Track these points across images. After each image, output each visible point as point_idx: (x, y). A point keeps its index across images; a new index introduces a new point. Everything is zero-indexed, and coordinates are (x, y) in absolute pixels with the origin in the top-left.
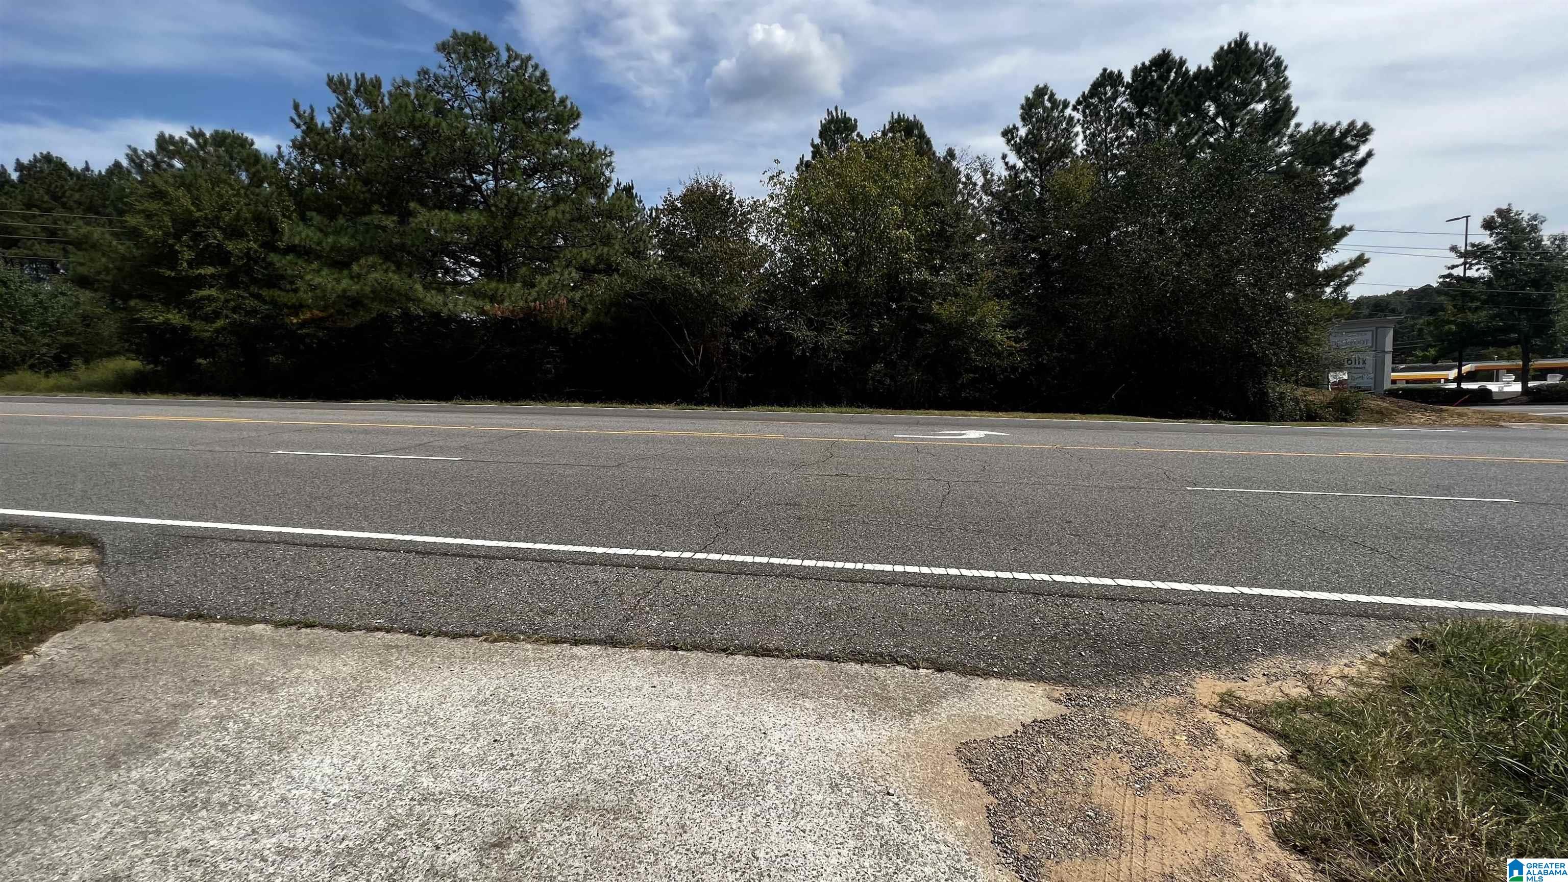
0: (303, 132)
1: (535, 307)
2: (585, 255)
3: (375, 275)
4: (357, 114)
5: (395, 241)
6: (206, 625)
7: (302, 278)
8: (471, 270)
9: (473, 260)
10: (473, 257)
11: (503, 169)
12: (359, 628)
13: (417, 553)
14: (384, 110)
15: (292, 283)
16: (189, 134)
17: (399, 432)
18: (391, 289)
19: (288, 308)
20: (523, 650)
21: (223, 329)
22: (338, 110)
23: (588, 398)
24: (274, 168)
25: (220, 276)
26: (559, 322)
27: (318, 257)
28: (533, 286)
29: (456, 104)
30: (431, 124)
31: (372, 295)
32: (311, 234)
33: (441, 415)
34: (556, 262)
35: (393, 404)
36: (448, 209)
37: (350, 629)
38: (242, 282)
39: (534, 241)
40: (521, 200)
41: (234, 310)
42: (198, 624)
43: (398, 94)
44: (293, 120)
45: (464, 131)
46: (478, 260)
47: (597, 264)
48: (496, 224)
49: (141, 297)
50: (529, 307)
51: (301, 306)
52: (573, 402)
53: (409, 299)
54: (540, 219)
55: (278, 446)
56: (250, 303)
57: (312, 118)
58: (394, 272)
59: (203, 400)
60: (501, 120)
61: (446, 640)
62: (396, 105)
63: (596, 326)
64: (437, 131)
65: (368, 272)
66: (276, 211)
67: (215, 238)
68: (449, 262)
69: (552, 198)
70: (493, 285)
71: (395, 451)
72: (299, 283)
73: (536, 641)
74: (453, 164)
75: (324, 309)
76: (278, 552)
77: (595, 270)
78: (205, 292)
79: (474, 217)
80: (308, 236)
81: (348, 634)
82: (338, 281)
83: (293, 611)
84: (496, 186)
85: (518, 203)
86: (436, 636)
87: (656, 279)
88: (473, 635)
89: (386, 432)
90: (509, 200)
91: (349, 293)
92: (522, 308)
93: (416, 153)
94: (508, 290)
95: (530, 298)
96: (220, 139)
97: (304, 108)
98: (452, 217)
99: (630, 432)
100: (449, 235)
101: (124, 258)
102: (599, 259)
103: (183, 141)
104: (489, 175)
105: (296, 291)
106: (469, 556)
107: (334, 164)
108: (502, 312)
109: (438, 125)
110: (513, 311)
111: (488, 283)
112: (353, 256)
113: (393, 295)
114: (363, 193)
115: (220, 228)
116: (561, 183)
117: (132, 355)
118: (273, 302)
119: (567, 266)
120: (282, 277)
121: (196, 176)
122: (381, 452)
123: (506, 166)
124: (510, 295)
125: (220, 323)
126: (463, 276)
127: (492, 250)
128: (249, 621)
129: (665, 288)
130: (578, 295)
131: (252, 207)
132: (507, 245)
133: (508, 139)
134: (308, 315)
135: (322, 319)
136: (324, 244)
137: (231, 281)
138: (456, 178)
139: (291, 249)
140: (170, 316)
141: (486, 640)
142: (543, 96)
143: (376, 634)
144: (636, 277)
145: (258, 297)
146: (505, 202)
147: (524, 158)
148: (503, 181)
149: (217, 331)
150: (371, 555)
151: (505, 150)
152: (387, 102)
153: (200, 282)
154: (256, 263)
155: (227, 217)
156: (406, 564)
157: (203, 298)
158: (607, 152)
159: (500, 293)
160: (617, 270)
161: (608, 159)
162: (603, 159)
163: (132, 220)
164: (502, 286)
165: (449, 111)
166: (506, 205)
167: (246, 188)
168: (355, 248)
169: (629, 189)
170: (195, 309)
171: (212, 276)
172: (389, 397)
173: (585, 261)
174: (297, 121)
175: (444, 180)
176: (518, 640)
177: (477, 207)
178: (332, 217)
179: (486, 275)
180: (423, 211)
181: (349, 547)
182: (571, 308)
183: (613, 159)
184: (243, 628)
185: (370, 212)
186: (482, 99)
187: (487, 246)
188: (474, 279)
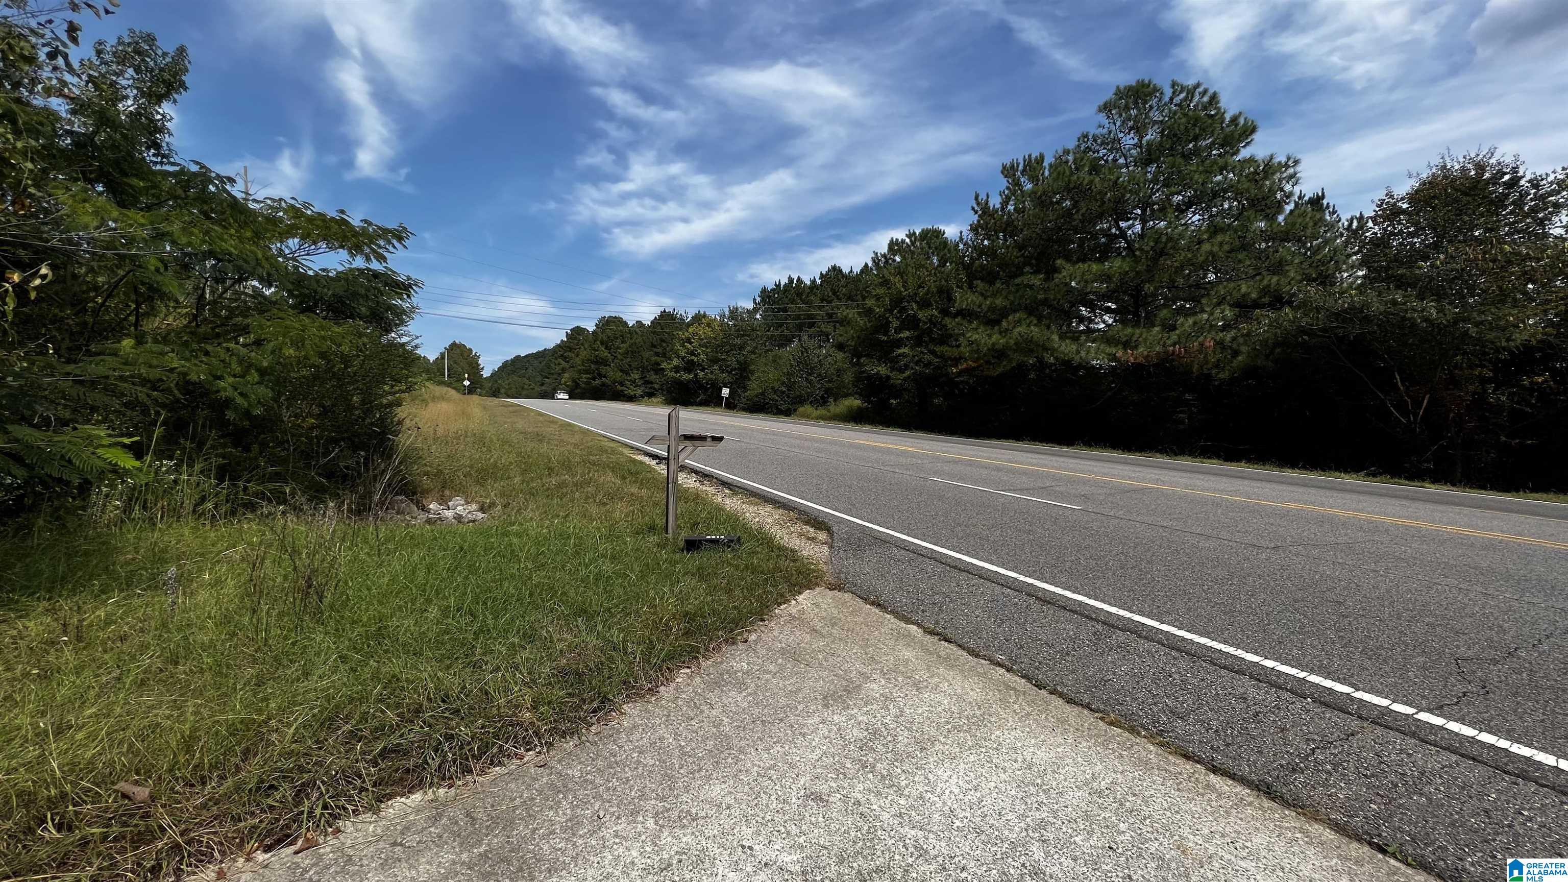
0: (979, 216)
1: (1174, 352)
2: (1244, 289)
3: (1019, 329)
4: (1021, 190)
5: (1039, 297)
6: (881, 614)
7: (964, 335)
8: (1106, 318)
9: (1110, 307)
10: (1110, 304)
11: (1153, 210)
12: (984, 657)
13: (1037, 598)
14: (1044, 181)
15: (957, 340)
16: (907, 235)
17: (1025, 473)
18: (1031, 341)
19: (952, 360)
20: (1145, 749)
21: (909, 377)
22: (1006, 192)
23: (1231, 455)
24: (956, 250)
25: (912, 338)
26: (1201, 367)
27: (977, 318)
28: (1173, 328)
29: (1111, 157)
30: (1085, 182)
31: (1014, 347)
32: (975, 299)
33: (1062, 459)
34: (1204, 301)
35: (1020, 445)
36: (1090, 260)
37: (977, 656)
38: (925, 342)
39: (1180, 281)
40: (1170, 239)
41: (917, 363)
42: (877, 611)
43: (1060, 162)
44: (973, 209)
45: (1116, 182)
46: (1114, 307)
47: (1260, 298)
48: (1139, 268)
49: (868, 356)
50: (1166, 352)
51: (961, 358)
52: (1209, 458)
53: (1046, 349)
54: (1190, 256)
55: (935, 473)
56: (928, 357)
57: (987, 202)
58: (1035, 325)
59: (891, 430)
60: (1157, 160)
61: (1061, 701)
62: (1055, 175)
63: (1250, 371)
64: (1090, 189)
65: (1014, 327)
66: (953, 283)
67: (912, 309)
68: (1084, 311)
69: (1207, 231)
70: (1129, 330)
71: (1021, 491)
72: (961, 339)
73: (1161, 745)
74: (1100, 216)
75: (978, 359)
76: (930, 566)
77: (1256, 305)
78: (901, 351)
79: (1115, 265)
80: (972, 300)
81: (976, 660)
82: (990, 336)
83: (937, 623)
84: (1142, 229)
85: (1166, 243)
86: (1051, 693)
87: (1352, 308)
88: (1088, 707)
89: (1013, 471)
90: (1157, 241)
91: (996, 347)
92: (1158, 353)
93: (1068, 213)
94: (1144, 336)
95: (1169, 342)
96: (925, 234)
97: (983, 197)
98: (1095, 267)
99: (1292, 505)
100: (1089, 286)
101: (862, 330)
102: (1265, 291)
103: (903, 241)
104: (1135, 219)
105: (958, 346)
106: (1087, 617)
107: (998, 238)
108: (1136, 359)
109: (1091, 182)
110: (1148, 356)
111: (1123, 330)
112: (1004, 313)
113: (1032, 346)
114: (1017, 258)
115: (916, 302)
116: (1221, 212)
117: (857, 396)
118: (942, 357)
119: (1219, 304)
120: (951, 336)
121: (907, 265)
122: (1009, 490)
123: (1156, 207)
124: (1145, 340)
125: (908, 373)
126: (1097, 323)
127: (1131, 295)
128: (908, 621)
129: (1367, 319)
130: (1229, 336)
131: (938, 283)
132: (1149, 288)
133: (1162, 178)
134: (964, 366)
135: (974, 369)
136: (983, 306)
137: (918, 341)
138: (1102, 230)
139: (961, 313)
140: (880, 369)
141: (1102, 719)
142: (1210, 121)
143: (998, 668)
144: (1318, 310)
145: (933, 352)
146: (1152, 244)
147: (1179, 193)
148: (1151, 223)
149: (905, 379)
150: (998, 588)
151: (1158, 191)
152: (1047, 173)
153: (899, 343)
154: (935, 326)
155: (921, 292)
156: (1027, 607)
157: (900, 355)
158: (1290, 163)
159: (1134, 339)
160: (1290, 303)
161: (1291, 171)
162: (1282, 173)
163: (870, 302)
164: (1138, 331)
165: (1103, 166)
166: (1152, 247)
167: (936, 269)
168: (1005, 307)
169: (1317, 202)
170: (894, 362)
171: (907, 338)
172: (1018, 438)
173: (1244, 295)
174: (976, 208)
175: (1090, 233)
176: (1139, 734)
177: (1120, 254)
178: (992, 283)
179: (1123, 322)
180: (1068, 266)
181: (981, 577)
182: (1219, 350)
183: (1298, 168)
184: (903, 625)
185: (1022, 274)
186: (1139, 145)
187: (1125, 293)
188: (1108, 326)
